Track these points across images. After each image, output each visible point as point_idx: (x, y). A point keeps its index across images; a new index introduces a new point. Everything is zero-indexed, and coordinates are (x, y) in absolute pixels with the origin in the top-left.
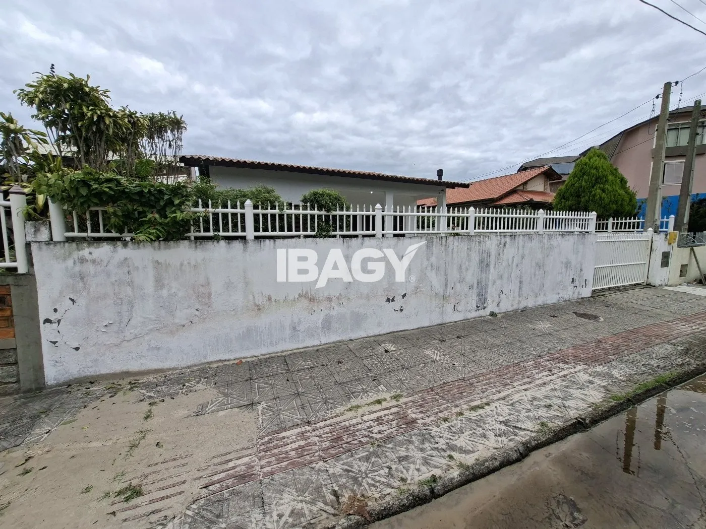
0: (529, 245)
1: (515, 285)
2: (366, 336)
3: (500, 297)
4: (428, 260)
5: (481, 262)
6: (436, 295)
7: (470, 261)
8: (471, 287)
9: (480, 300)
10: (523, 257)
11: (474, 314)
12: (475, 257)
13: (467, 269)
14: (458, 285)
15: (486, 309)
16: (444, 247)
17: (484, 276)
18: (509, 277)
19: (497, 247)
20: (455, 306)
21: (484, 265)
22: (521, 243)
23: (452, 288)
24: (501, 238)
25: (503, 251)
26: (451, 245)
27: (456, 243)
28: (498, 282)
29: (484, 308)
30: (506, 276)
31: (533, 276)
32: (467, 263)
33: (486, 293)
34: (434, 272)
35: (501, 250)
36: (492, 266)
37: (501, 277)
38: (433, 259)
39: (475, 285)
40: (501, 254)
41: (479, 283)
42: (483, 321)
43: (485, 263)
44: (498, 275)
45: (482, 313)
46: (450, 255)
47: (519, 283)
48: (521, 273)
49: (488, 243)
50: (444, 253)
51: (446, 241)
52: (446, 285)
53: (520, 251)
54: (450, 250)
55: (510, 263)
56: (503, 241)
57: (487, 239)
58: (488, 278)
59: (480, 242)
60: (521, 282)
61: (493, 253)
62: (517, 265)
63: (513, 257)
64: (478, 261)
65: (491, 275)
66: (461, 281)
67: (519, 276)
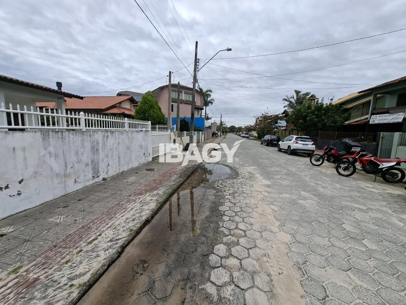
0: (121, 137)
1: (116, 160)
3: (107, 168)
4: (45, 149)
5: (93, 148)
6: (58, 175)
7: (84, 148)
8: (87, 165)
9: (94, 172)
10: (119, 144)
11: (91, 182)
12: (88, 145)
13: (82, 154)
14: (76, 165)
15: (99, 177)
16: (60, 140)
17: (96, 157)
18: (112, 156)
19: (102, 139)
20: (75, 180)
21: (95, 150)
22: (117, 136)
23: (72, 168)
24: (105, 133)
25: (107, 141)
26: (67, 138)
27: (71, 136)
28: (106, 160)
29: (98, 177)
30: (110, 155)
31: (125, 154)
32: (82, 150)
33: (99, 167)
34: (53, 158)
35: (106, 140)
36: (100, 150)
37: (107, 156)
38: (51, 149)
39: (90, 163)
40: (106, 144)
41: (92, 161)
42: (98, 185)
43: (96, 149)
44: (105, 155)
45: (97, 180)
46: (67, 144)
48: (119, 152)
49: (96, 136)
50: (61, 143)
51: (62, 135)
52: (66, 166)
53: (117, 140)
54: (67, 141)
55: (112, 147)
56: (106, 135)
57: (95, 133)
58: (99, 158)
59: (90, 136)
60: (119, 158)
61: (101, 142)
62: (116, 149)
63: (113, 144)
64: (90, 147)
65: (100, 155)
66: (79, 162)
67: (118, 154)
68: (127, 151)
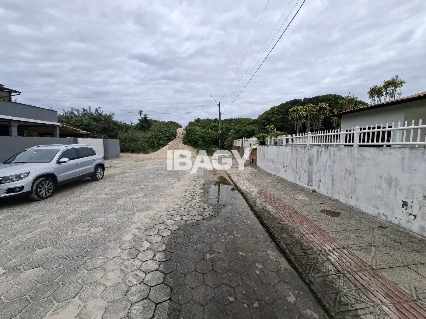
0: (339, 153)
1: (329, 181)
3: (319, 183)
4: (292, 155)
5: (309, 160)
6: (294, 170)
7: (304, 158)
8: (305, 171)
9: (309, 180)
10: (334, 162)
11: (307, 187)
12: (307, 156)
13: (304, 162)
14: (300, 168)
15: (312, 186)
17: (311, 168)
18: (324, 173)
19: (317, 153)
20: (300, 178)
21: (311, 162)
22: (332, 153)
24: (319, 148)
27: (300, 149)
28: (318, 174)
29: (311, 186)
30: (322, 171)
31: (343, 178)
32: (304, 159)
33: (312, 177)
34: (293, 160)
35: (319, 155)
36: (314, 163)
37: (320, 171)
38: (293, 155)
39: (307, 171)
40: (319, 159)
41: (309, 171)
43: (311, 160)
44: (318, 169)
45: (310, 188)
47: (331, 180)
48: (333, 172)
49: (312, 150)
50: (296, 153)
52: (297, 167)
53: (332, 158)
54: (298, 151)
55: (325, 164)
56: (320, 150)
57: (312, 148)
58: (313, 170)
59: (309, 150)
60: (333, 179)
61: (315, 156)
62: (330, 167)
63: (327, 161)
64: (308, 159)
65: (314, 168)
66: (302, 167)
67: (331, 174)
68: (347, 177)
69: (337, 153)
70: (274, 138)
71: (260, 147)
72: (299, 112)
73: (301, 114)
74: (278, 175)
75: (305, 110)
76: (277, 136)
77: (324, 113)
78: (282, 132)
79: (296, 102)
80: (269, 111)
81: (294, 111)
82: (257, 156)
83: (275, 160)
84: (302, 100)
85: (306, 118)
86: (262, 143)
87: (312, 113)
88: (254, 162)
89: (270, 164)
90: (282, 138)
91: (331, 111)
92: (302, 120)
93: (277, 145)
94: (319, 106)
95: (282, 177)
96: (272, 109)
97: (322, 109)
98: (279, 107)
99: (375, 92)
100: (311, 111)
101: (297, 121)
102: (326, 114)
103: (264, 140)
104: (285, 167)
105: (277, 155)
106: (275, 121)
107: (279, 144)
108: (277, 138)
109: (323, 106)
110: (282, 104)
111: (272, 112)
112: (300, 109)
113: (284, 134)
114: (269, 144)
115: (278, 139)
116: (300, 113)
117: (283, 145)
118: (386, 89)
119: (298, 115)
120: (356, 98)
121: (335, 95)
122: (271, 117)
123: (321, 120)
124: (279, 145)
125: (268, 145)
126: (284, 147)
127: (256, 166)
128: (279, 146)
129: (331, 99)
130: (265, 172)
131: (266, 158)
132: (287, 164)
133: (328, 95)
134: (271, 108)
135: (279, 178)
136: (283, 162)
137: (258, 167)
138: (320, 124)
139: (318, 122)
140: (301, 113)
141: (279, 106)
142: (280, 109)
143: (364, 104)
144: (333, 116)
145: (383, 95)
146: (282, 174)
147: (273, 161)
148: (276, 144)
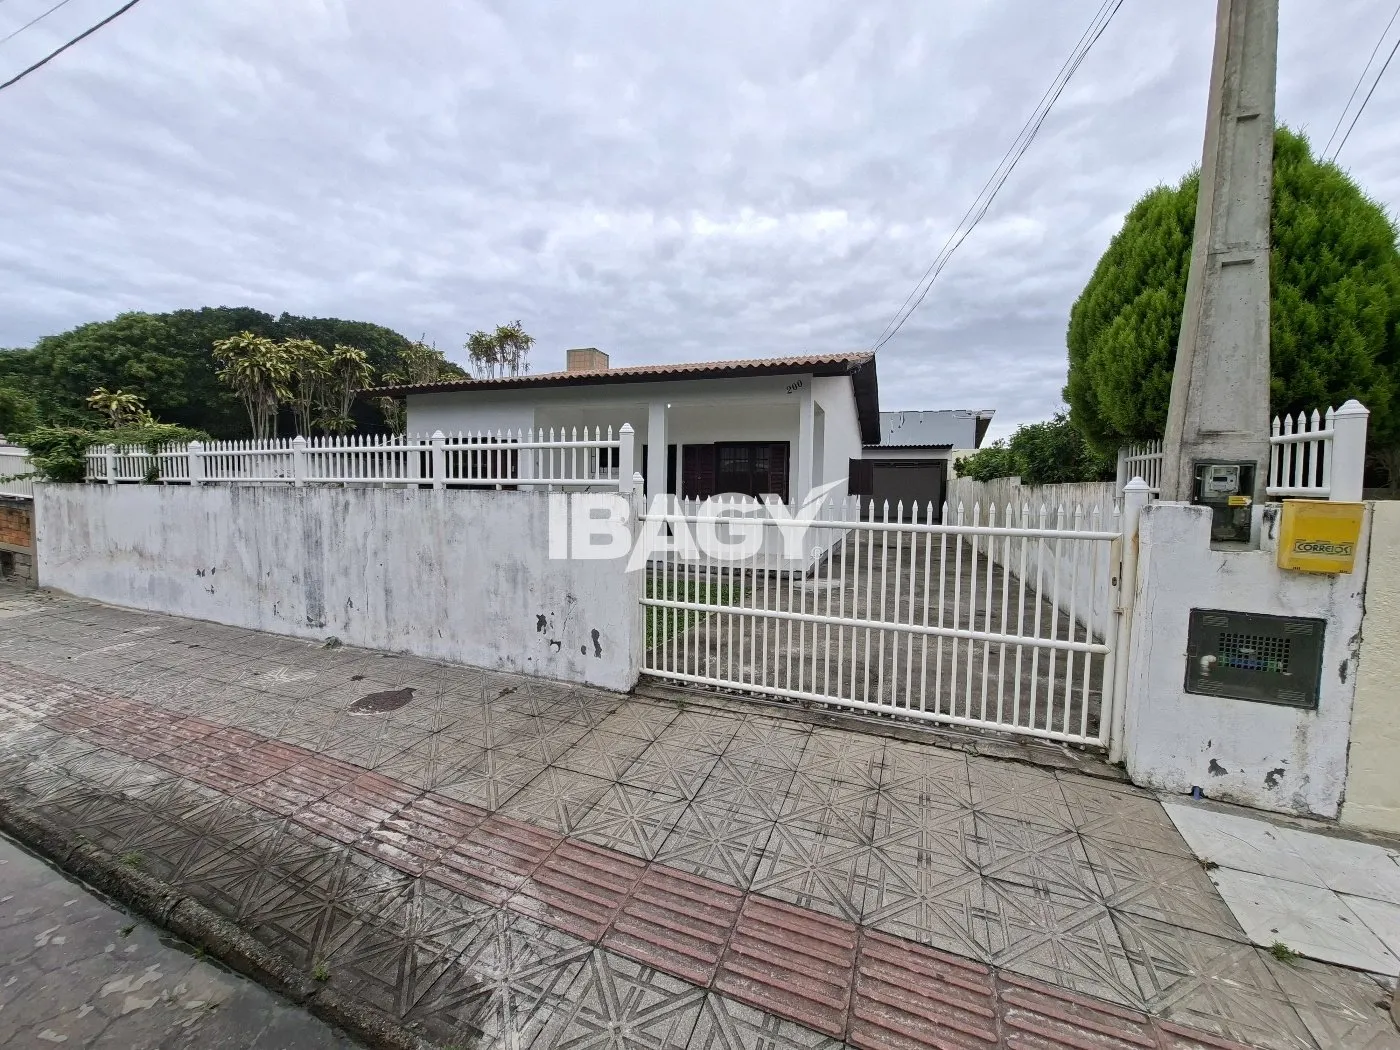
1: (377, 598)
2: (181, 614)
3: (347, 612)
4: (235, 522)
5: (307, 535)
6: (249, 580)
7: (288, 530)
8: (295, 579)
9: (312, 607)
10: (386, 537)
11: (305, 633)
12: (296, 523)
13: (286, 546)
14: (275, 570)
15: (324, 628)
16: (252, 507)
17: (314, 563)
18: (361, 577)
19: (331, 511)
20: (275, 606)
21: (312, 543)
22: (379, 509)
23: (269, 574)
24: (337, 494)
25: (344, 520)
26: (261, 501)
27: (268, 499)
28: (341, 581)
29: (321, 626)
30: (353, 571)
31: (415, 585)
32: (285, 535)
33: (322, 596)
34: (243, 542)
35: (340, 518)
36: (326, 547)
37: (346, 572)
38: (240, 521)
39: (302, 577)
40: (341, 530)
41: (307, 574)
43: (314, 539)
44: (339, 567)
45: (317, 633)
46: (262, 518)
47: (384, 593)
48: (386, 571)
49: (315, 501)
50: (254, 513)
52: (260, 567)
53: (379, 524)
55: (360, 546)
56: (342, 499)
57: (312, 494)
58: (322, 569)
59: (301, 500)
60: (388, 592)
61: (326, 520)
62: (375, 553)
63: (366, 535)
64: (301, 532)
65: (325, 563)
66: (281, 565)
67: (381, 577)
68: (425, 577)
69: (391, 509)
70: (138, 453)
71: (59, 493)
72: (261, 360)
73: (269, 369)
74: (177, 611)
75: (284, 355)
76: (154, 444)
77: (354, 380)
78: (182, 430)
79: (247, 320)
80: (110, 325)
81: (242, 352)
82: (38, 536)
83: (153, 546)
84: (276, 319)
85: (292, 384)
86: (72, 473)
87: (313, 371)
88: (20, 569)
89: (127, 567)
90: (184, 453)
91: (376, 378)
92: (274, 392)
93: (162, 483)
94: (335, 352)
95: (197, 616)
96: (129, 322)
97: (347, 366)
98: (166, 322)
99: (482, 348)
100: (307, 363)
101: (255, 391)
102: (359, 383)
103: (78, 456)
104: (208, 572)
105: (164, 527)
106: (151, 379)
107: (170, 479)
108: (155, 452)
109: (348, 354)
110: (181, 314)
111: (127, 332)
112: (264, 350)
113: (193, 439)
114: (111, 477)
115: (159, 455)
116: (264, 365)
117: (188, 483)
118: (502, 348)
119: (256, 369)
120: (441, 353)
121: (388, 332)
122: (124, 359)
123: (347, 401)
124: (171, 483)
125: (105, 482)
126: (194, 492)
127: (36, 588)
128: (168, 489)
129: (377, 340)
130: (96, 608)
131: (97, 541)
132: (215, 559)
133: (364, 325)
134: (124, 317)
135: (183, 622)
136: (195, 553)
137: (48, 590)
138: (346, 413)
139: (338, 405)
140: (268, 365)
141: (165, 316)
142: (173, 331)
143: (460, 373)
144: (384, 393)
145: (496, 359)
146: (195, 604)
147: (141, 555)
148: (152, 478)
